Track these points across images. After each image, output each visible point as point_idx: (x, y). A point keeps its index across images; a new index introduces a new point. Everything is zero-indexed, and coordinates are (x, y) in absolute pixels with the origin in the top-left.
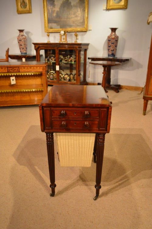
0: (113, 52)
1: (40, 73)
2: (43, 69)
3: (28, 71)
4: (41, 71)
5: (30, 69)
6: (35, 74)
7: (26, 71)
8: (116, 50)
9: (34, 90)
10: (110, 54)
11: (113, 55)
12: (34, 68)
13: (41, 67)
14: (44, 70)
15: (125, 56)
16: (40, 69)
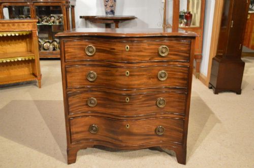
0: (113, 8)
1: (28, 33)
2: (34, 26)
3: (10, 30)
4: (30, 30)
5: (13, 27)
6: (21, 34)
7: (7, 30)
8: (115, 5)
9: (20, 59)
10: (109, 11)
11: (113, 12)
12: (19, 25)
13: (30, 24)
14: (35, 28)
15: (126, 13)
16: (29, 27)
